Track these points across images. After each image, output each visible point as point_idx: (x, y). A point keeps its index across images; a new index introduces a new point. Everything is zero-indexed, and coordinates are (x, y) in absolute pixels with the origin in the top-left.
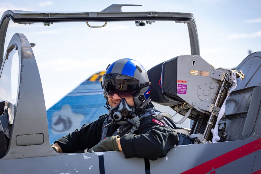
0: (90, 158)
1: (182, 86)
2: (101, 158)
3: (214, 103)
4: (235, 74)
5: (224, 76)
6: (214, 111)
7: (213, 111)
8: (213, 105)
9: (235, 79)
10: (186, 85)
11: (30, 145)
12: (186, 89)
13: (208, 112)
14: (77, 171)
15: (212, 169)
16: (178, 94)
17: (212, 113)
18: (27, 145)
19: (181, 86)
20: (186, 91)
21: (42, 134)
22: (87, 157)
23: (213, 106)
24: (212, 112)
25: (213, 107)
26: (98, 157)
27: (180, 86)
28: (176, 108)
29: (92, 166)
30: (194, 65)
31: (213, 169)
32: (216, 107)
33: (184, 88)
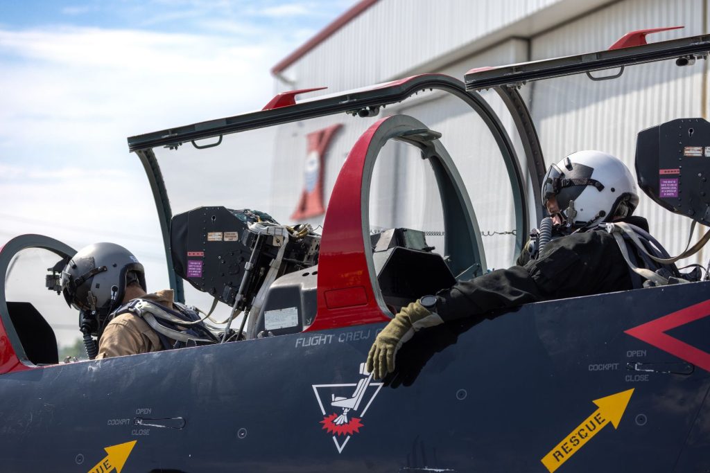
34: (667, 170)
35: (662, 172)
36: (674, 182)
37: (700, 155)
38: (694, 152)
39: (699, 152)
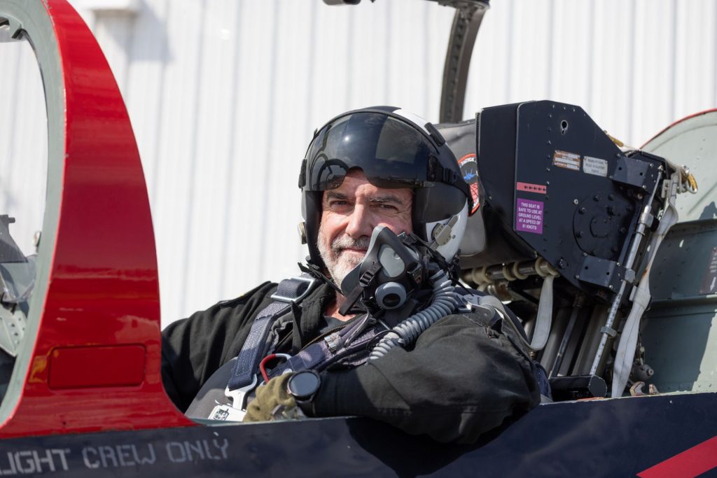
34: (528, 185)
35: (520, 186)
36: (538, 207)
37: (576, 168)
38: (567, 161)
39: (575, 163)
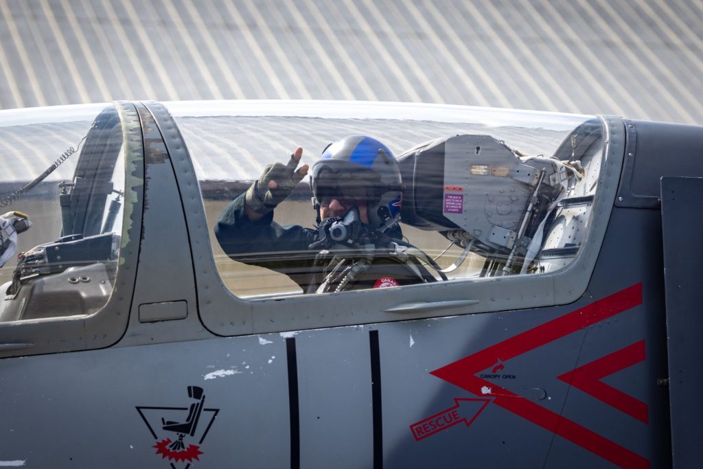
0: (271, 342)
1: (454, 197)
2: (291, 343)
3: (517, 231)
4: (564, 169)
5: (538, 176)
6: (517, 247)
7: (515, 247)
8: (514, 234)
9: (564, 180)
10: (462, 196)
11: (163, 321)
12: (462, 204)
13: (505, 248)
14: (248, 367)
15: (497, 362)
16: (445, 214)
17: (513, 251)
18: (157, 321)
19: (451, 197)
20: (462, 206)
21: (185, 302)
22: (265, 340)
23: (515, 237)
24: (513, 247)
25: (514, 239)
26: (284, 341)
27: (449, 197)
28: (450, 236)
29: (273, 357)
30: (479, 154)
31: (500, 362)
32: (521, 237)
33: (457, 201)
